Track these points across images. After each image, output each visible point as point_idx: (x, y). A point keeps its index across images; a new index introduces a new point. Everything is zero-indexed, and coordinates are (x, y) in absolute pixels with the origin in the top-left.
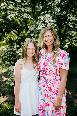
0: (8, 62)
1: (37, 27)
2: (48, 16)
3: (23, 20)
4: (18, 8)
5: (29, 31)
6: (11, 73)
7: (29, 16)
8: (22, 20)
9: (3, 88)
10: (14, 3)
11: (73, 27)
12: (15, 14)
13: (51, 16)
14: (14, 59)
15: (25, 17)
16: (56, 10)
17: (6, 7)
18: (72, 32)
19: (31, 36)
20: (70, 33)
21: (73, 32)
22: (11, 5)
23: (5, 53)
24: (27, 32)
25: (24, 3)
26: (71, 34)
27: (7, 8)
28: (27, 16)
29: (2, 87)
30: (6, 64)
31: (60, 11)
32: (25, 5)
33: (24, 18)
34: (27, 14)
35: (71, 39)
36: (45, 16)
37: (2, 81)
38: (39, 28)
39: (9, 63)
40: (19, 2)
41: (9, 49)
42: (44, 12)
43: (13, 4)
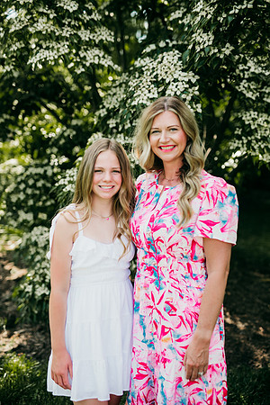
0: (26, 212)
1: (131, 97)
2: (170, 58)
3: (83, 70)
4: (66, 29)
5: (104, 110)
6: (38, 253)
7: (104, 57)
8: (82, 72)
9: (7, 304)
10: (53, 11)
11: (254, 98)
12: (55, 52)
13: (180, 59)
14: (48, 203)
15: (92, 61)
16: (198, 39)
17: (27, 26)
18: (253, 116)
19: (111, 126)
20: (244, 118)
21: (254, 114)
22: (42, 20)
23: (19, 183)
24: (97, 113)
25: (90, 13)
26: (247, 123)
27: (31, 29)
28: (99, 58)
29: (7, 301)
30: (20, 220)
31: (211, 43)
32: (93, 19)
33: (88, 64)
34: (97, 51)
35: (249, 138)
36: (160, 60)
37: (7, 278)
38: (137, 100)
39: (30, 217)
40: (71, 11)
41: (33, 170)
42: (157, 46)
43: (51, 16)
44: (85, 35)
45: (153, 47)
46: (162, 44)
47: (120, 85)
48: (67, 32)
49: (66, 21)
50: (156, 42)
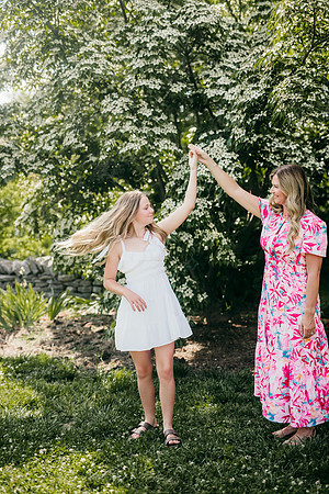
7: (171, 144)
10: (135, 117)
13: (225, 144)
15: (163, 148)
22: (129, 124)
25: (159, 115)
28: (168, 145)
32: (162, 120)
33: (160, 150)
34: (166, 141)
40: (148, 116)
42: (208, 134)
44: (157, 131)
45: (205, 135)
46: (211, 133)
47: (183, 163)
48: (145, 130)
49: (144, 123)
50: (206, 130)
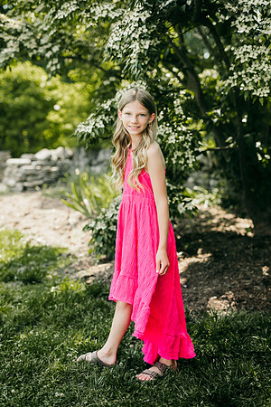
21: (247, 48)
33: (96, 18)
35: (240, 73)
